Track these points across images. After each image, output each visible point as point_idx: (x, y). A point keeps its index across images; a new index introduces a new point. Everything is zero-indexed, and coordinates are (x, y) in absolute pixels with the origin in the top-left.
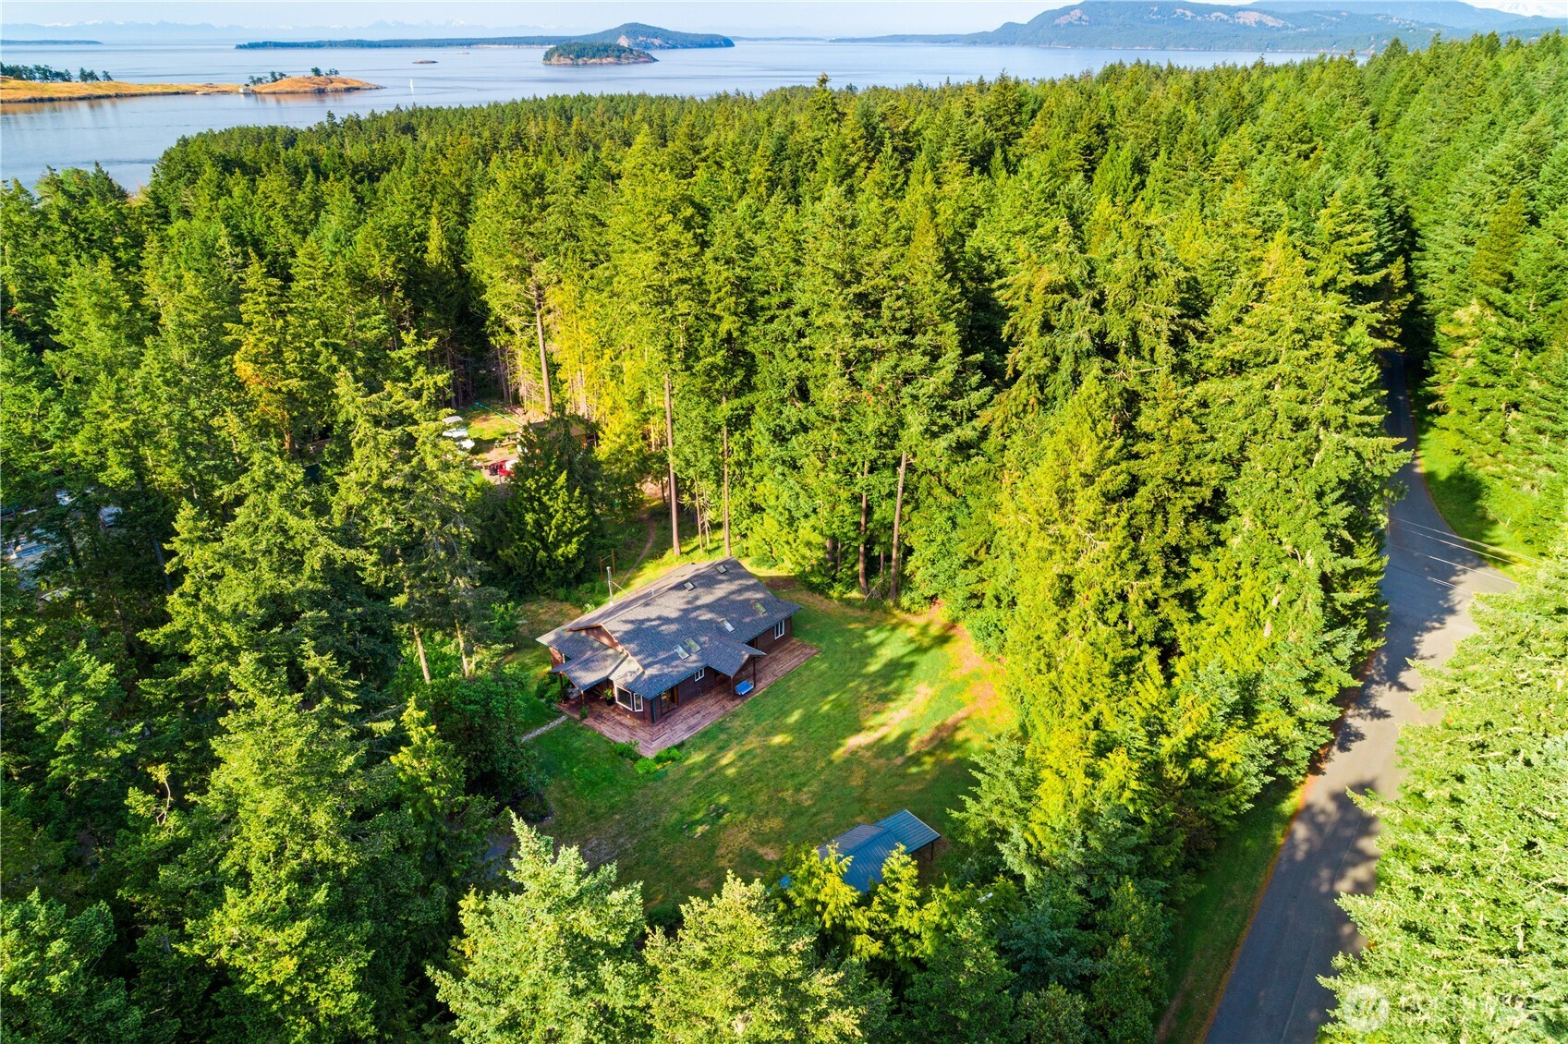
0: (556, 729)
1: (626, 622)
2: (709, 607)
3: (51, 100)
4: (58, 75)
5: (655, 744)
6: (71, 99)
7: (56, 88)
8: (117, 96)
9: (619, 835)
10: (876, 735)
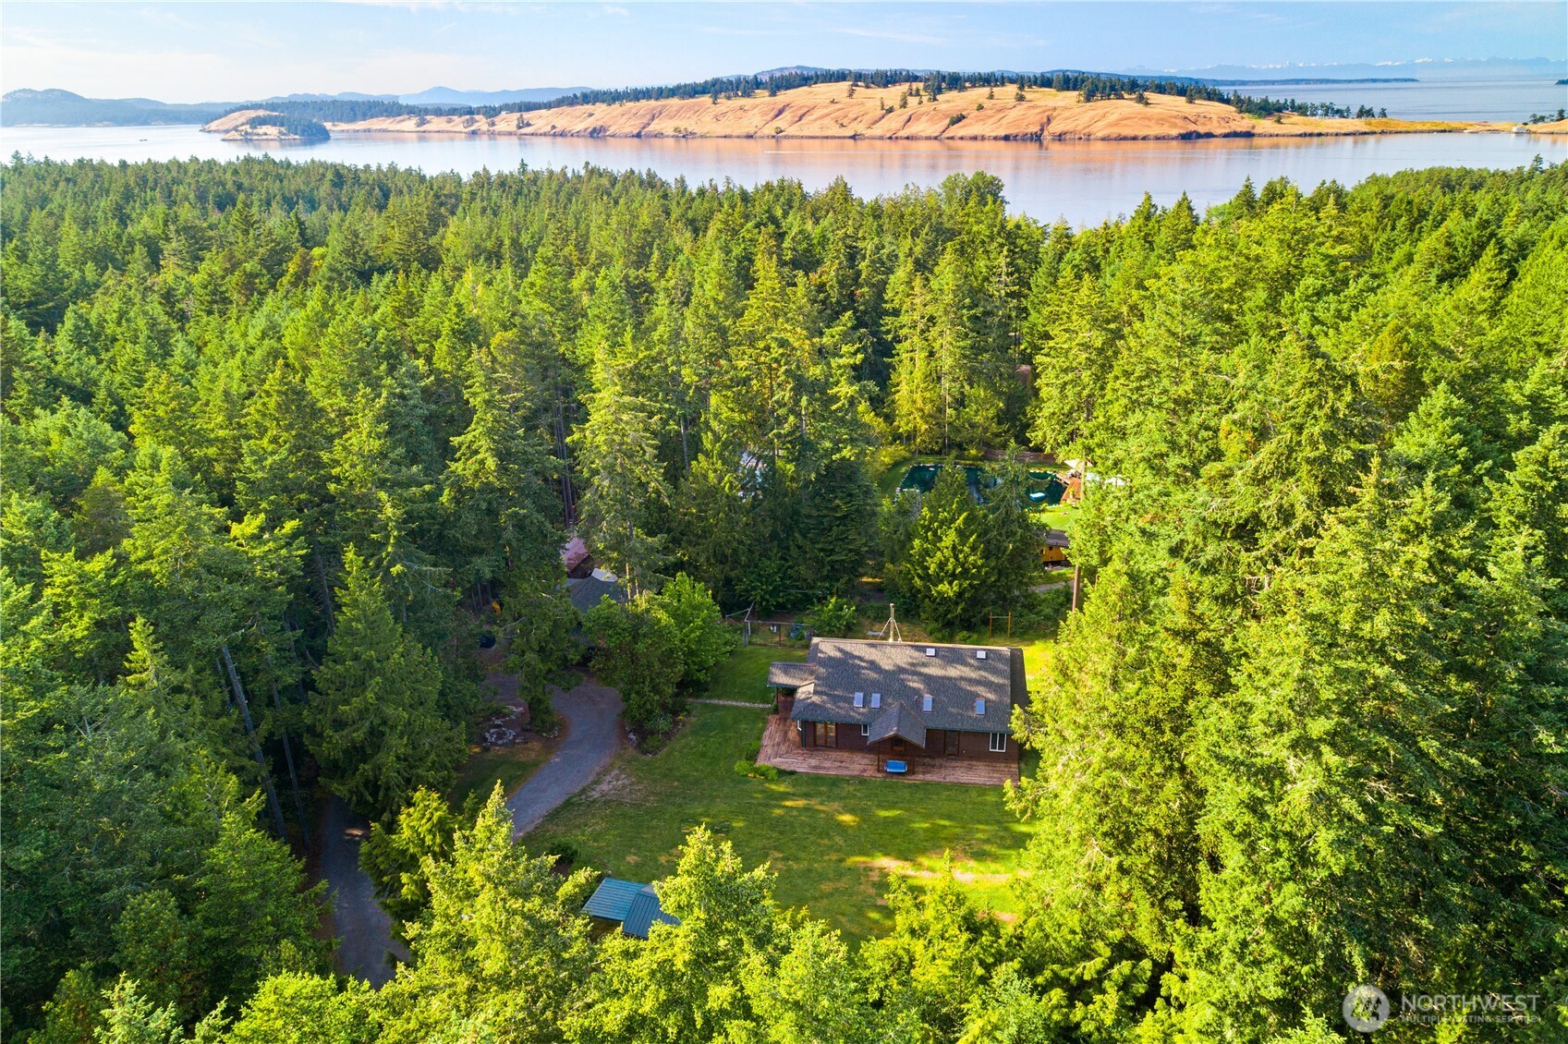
0: (752, 709)
1: (840, 650)
2: (928, 679)
5: (778, 760)
7: (1334, 123)
9: (657, 794)
10: (911, 873)
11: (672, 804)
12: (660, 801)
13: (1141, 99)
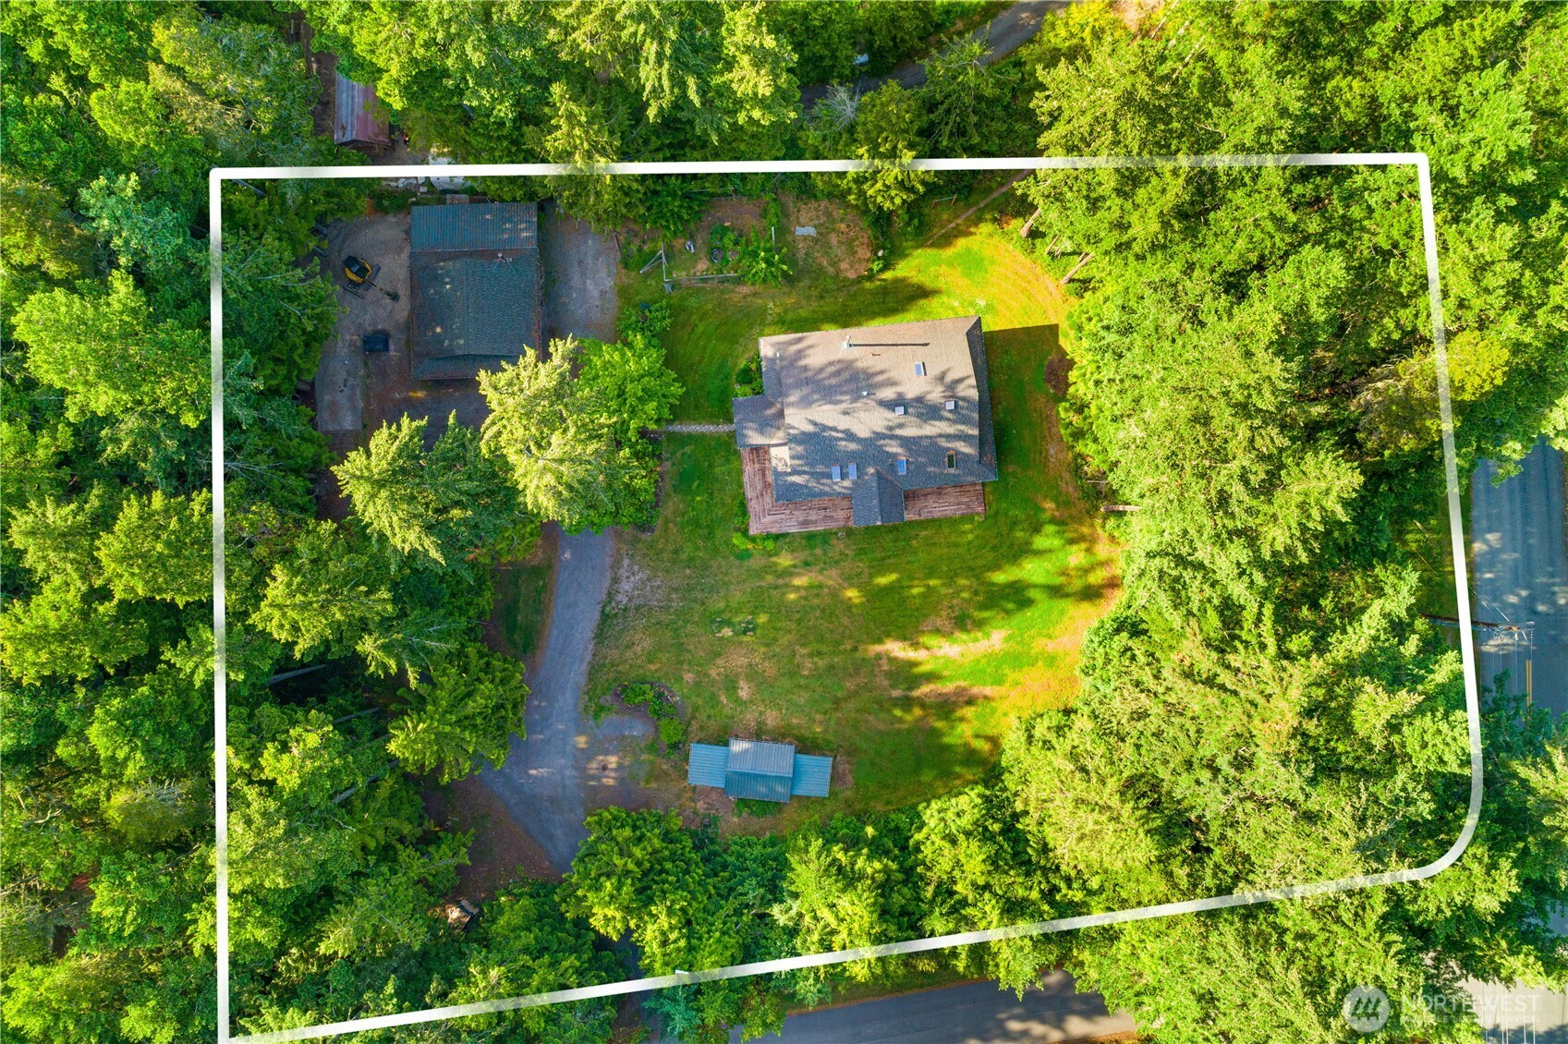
9: (676, 590)
10: (911, 654)
11: (695, 600)
12: (683, 599)
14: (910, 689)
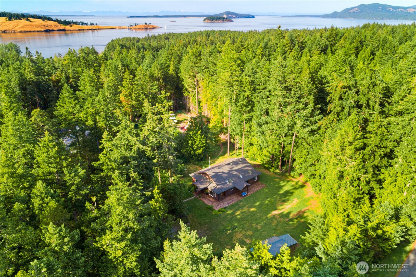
0: (192, 199)
1: (213, 172)
2: (236, 171)
3: (83, 30)
4: (85, 24)
5: (218, 207)
6: (88, 30)
7: (85, 27)
8: (98, 29)
9: (207, 230)
10: (281, 211)
11: (214, 230)
12: (210, 231)
13: (28, 20)
14: (288, 218)
